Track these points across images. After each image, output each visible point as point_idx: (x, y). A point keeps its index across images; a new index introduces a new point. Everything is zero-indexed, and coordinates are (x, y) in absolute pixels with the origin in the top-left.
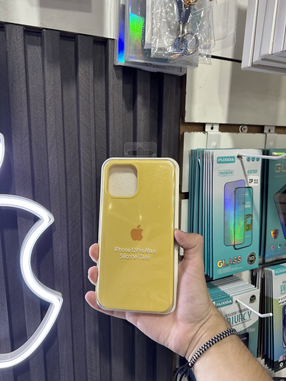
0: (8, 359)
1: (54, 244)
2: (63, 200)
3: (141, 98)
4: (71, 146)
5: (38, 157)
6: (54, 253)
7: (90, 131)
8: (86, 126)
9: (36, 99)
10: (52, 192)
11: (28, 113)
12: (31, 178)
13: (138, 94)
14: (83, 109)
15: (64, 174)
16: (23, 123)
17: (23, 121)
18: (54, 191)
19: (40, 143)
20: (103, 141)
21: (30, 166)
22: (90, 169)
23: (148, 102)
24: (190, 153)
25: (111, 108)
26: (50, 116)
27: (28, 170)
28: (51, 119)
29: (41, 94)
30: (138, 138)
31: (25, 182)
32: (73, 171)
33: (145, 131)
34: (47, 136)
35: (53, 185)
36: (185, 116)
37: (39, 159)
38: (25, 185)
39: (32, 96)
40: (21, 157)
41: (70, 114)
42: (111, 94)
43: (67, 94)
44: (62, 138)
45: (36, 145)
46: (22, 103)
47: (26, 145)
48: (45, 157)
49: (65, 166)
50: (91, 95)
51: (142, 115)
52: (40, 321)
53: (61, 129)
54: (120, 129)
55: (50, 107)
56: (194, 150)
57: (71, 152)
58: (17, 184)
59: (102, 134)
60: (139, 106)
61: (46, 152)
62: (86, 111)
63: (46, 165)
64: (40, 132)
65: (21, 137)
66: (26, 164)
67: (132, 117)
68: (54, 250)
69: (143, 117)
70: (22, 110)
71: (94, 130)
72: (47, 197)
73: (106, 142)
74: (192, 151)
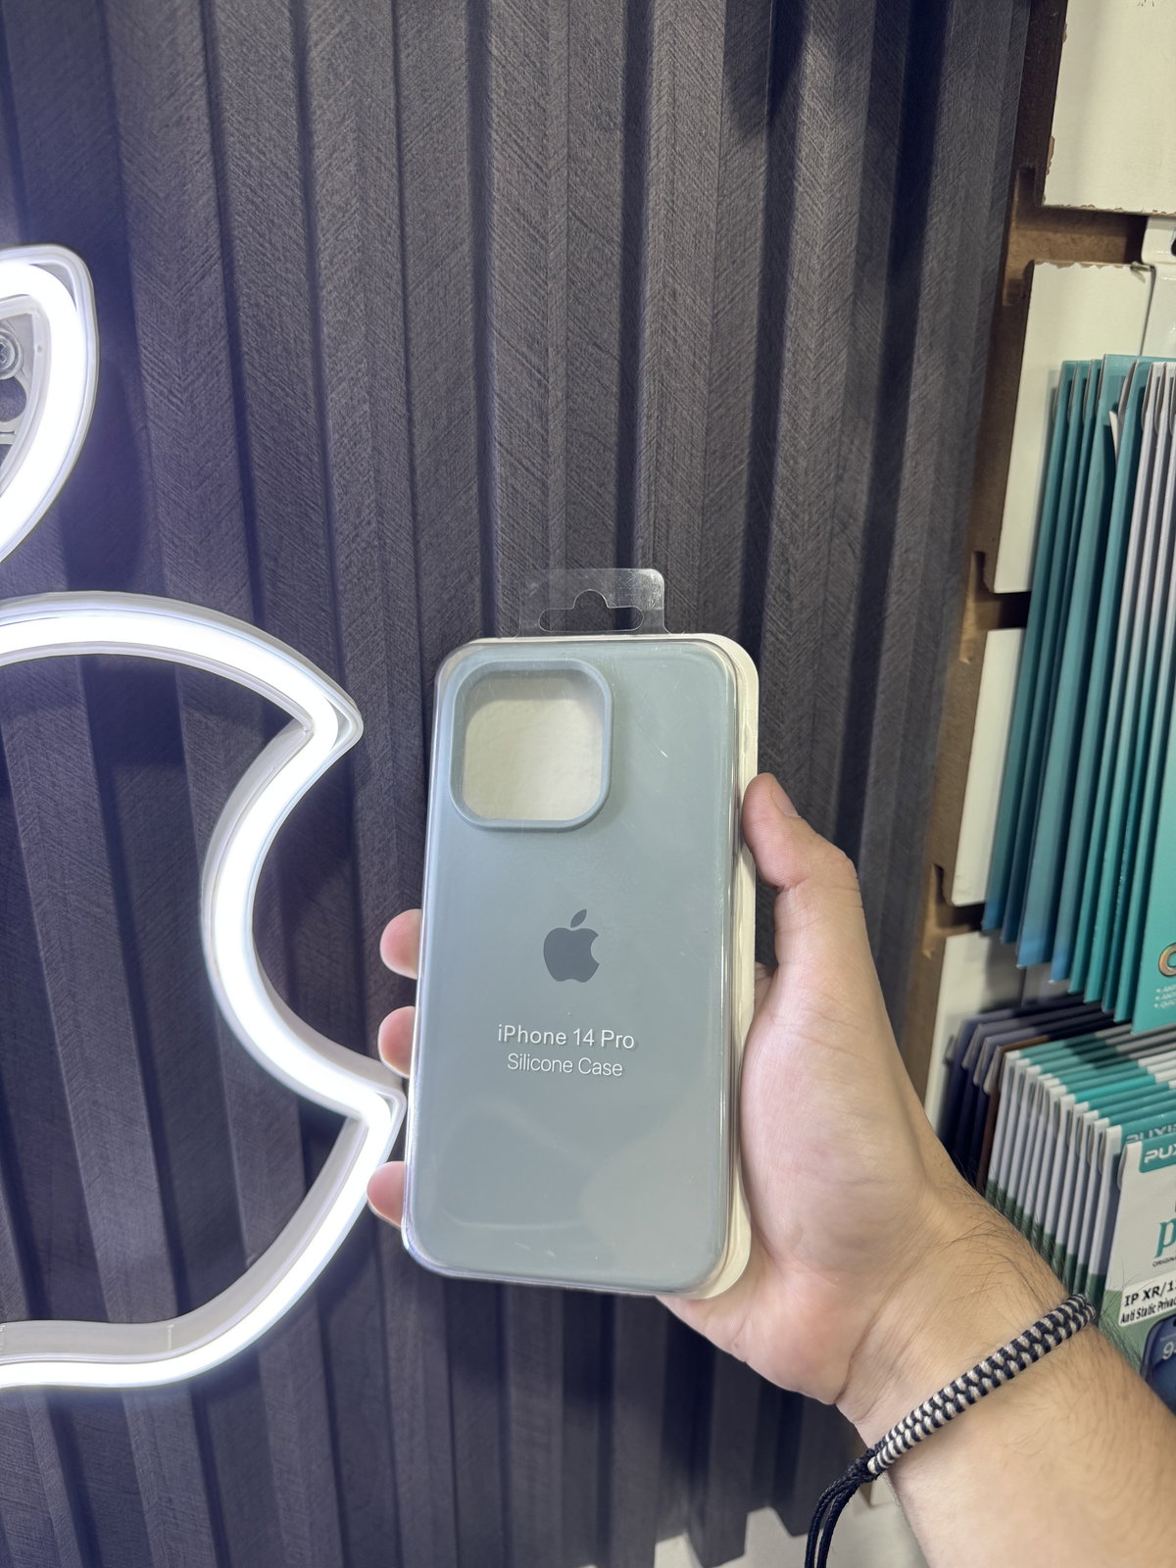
0: (162, 1348)
1: (361, 842)
2: (401, 629)
3: (822, 53)
4: (437, 331)
5: (271, 393)
6: (363, 884)
7: (541, 245)
8: (523, 214)
9: (252, 56)
10: (350, 581)
11: (212, 135)
12: (238, 510)
13: (812, 32)
14: (508, 118)
15: (405, 484)
16: (186, 198)
17: (190, 185)
18: (355, 580)
19: (280, 315)
20: (600, 307)
21: (231, 442)
22: (538, 460)
23: (858, 79)
24: (1056, 383)
25: (658, 110)
26: (331, 155)
27: (223, 464)
28: (340, 174)
29: (280, 31)
30: (794, 289)
31: (210, 527)
32: (445, 475)
33: (836, 246)
34: (320, 275)
35: (353, 546)
36: (1044, 171)
37: (274, 407)
38: (212, 540)
39: (230, 40)
40: (186, 389)
41: (436, 149)
42: (662, 31)
43: (420, 31)
44: (397, 283)
45: (261, 326)
46: (178, 73)
47: (208, 326)
48: (305, 394)
49: (411, 445)
50: (553, 33)
51: (827, 155)
52: (302, 1189)
53: (389, 233)
54: (705, 236)
55: (331, 101)
56: (1084, 366)
57: (436, 369)
58: (170, 535)
59: (599, 265)
60: (812, 104)
61: (309, 364)
62: (525, 130)
63: (314, 440)
64: (277, 254)
65: (179, 277)
66: (209, 430)
67: (763, 169)
68: (362, 872)
69: (831, 166)
70: (181, 118)
71: (565, 241)
72: (323, 610)
73: (617, 310)
74: (1069, 369)
